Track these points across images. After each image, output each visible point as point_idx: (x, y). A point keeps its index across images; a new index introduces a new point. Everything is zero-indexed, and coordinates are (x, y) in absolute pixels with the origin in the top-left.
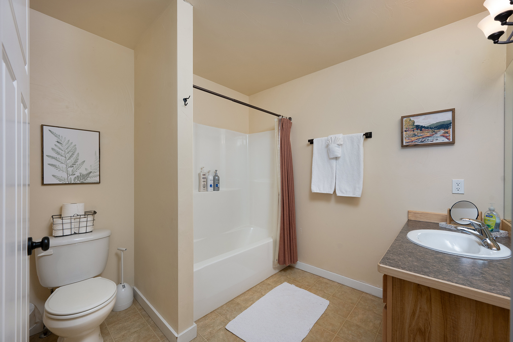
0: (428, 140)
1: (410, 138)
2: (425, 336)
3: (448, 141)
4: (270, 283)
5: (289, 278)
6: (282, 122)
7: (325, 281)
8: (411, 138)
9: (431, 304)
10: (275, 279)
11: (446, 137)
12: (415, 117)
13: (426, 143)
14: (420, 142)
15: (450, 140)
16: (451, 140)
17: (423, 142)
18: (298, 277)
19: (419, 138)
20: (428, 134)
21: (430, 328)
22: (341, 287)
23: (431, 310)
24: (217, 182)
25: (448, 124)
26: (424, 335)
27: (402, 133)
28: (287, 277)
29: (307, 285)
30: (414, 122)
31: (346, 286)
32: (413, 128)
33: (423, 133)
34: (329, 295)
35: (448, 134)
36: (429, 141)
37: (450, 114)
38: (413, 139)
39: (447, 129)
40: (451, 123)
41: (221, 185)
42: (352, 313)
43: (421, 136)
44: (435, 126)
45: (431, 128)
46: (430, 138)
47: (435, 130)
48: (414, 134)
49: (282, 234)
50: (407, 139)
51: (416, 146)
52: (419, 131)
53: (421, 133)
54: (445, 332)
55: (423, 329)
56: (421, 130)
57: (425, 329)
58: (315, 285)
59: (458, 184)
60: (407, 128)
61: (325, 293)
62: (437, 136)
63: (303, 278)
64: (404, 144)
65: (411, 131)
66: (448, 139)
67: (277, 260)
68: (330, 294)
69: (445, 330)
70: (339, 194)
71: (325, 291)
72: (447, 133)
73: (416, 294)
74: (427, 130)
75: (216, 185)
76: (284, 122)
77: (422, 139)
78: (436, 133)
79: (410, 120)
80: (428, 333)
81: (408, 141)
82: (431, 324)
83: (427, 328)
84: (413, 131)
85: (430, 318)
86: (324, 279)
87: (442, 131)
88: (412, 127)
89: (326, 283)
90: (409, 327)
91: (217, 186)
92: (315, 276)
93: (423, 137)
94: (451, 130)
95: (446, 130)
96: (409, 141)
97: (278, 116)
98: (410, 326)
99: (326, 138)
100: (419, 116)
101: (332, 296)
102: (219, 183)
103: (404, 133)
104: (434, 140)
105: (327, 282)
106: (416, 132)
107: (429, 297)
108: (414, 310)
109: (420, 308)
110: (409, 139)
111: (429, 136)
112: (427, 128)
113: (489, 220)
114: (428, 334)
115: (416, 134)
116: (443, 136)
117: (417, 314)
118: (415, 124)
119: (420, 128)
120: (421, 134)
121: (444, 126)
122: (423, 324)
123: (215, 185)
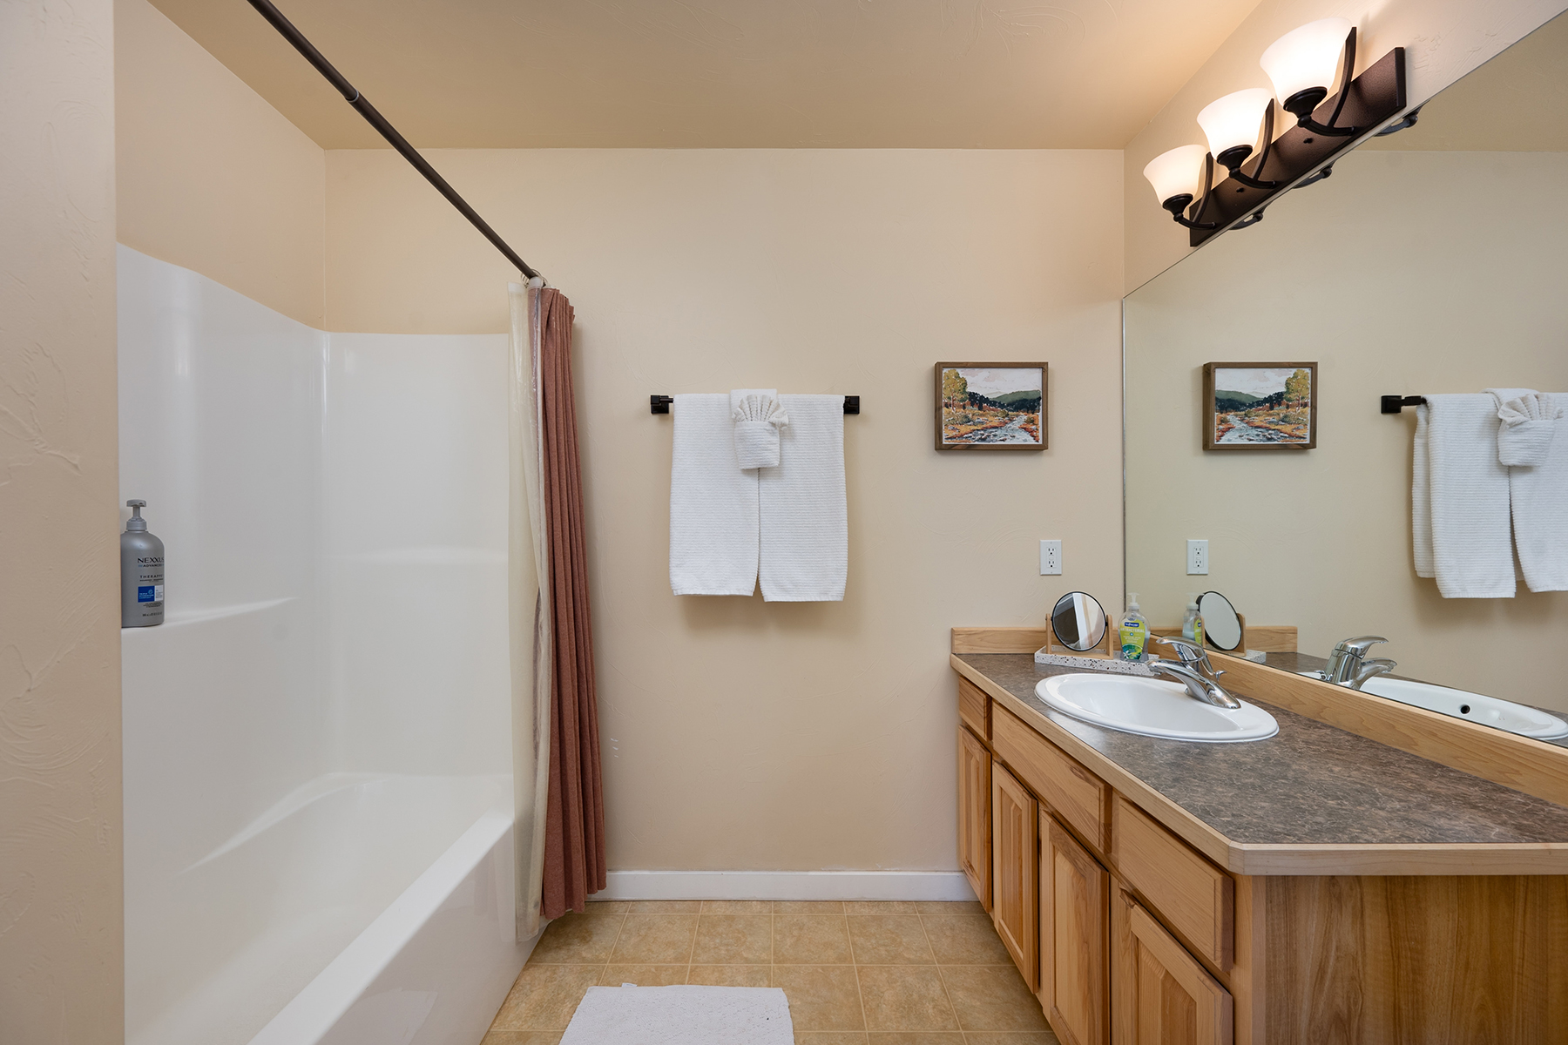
0: (995, 436)
1: (956, 427)
2: (1350, 1031)
3: (1034, 442)
4: (525, 1028)
5: (592, 961)
6: (548, 305)
7: (720, 910)
8: (958, 427)
9: (1363, 924)
10: (535, 996)
11: (1031, 432)
12: (967, 369)
13: (991, 443)
14: (978, 440)
15: (1037, 441)
16: (1040, 442)
17: (984, 440)
18: (623, 937)
19: (976, 428)
20: (995, 421)
21: (1363, 998)
22: (775, 912)
23: (1364, 944)
24: (147, 571)
25: (1034, 401)
26: (1347, 1029)
27: (938, 410)
28: (584, 960)
29: (676, 959)
30: (965, 384)
31: (788, 904)
32: (963, 400)
33: (984, 415)
34: (763, 961)
35: (1034, 424)
36: (998, 438)
37: (1037, 373)
38: (964, 429)
39: (1033, 413)
40: (1040, 398)
41: (170, 591)
42: (863, 998)
43: (980, 422)
44: (1010, 400)
45: (1002, 406)
46: (998, 432)
47: (1010, 413)
48: (966, 417)
49: (557, 784)
50: (950, 427)
51: (970, 449)
52: (976, 409)
53: (981, 415)
54: (1395, 996)
55: (1346, 1011)
56: (980, 408)
57: (1349, 1008)
58: (698, 943)
59: (1051, 551)
60: (949, 398)
61: (747, 960)
62: (1013, 426)
63: (643, 933)
64: (945, 442)
65: (959, 407)
66: (1034, 437)
67: (536, 905)
68: (764, 956)
69: (1394, 990)
70: (771, 595)
71: (745, 955)
72: (1032, 421)
73: (1327, 909)
74: (993, 410)
75: (141, 590)
76: (554, 306)
77: (982, 432)
78: (1011, 420)
79: (957, 376)
80: (1357, 1018)
81: (951, 435)
82: (1363, 987)
83: (1356, 1004)
84: (964, 408)
85: (1361, 969)
86: (714, 905)
87: (1023, 417)
88: (960, 396)
89: (727, 918)
90: (1310, 1025)
91: (144, 595)
92: (677, 906)
93: (984, 426)
94: (1040, 414)
95: (1031, 415)
96: (954, 433)
97: (530, 274)
98: (1312, 1019)
99: (723, 397)
100: (976, 370)
101: (775, 962)
102: (159, 578)
103: (944, 410)
104: (1007, 437)
105: (728, 913)
106: (972, 411)
107: (1359, 904)
108: (1321, 963)
109: (1338, 948)
110: (954, 429)
111: (996, 425)
112: (993, 403)
113: (1131, 634)
114: (1357, 1021)
115: (970, 416)
116: (1025, 429)
117: (1330, 971)
118: (968, 390)
119: (977, 400)
120: (981, 419)
121: (1028, 404)
122: (1345, 996)
123: (134, 594)
